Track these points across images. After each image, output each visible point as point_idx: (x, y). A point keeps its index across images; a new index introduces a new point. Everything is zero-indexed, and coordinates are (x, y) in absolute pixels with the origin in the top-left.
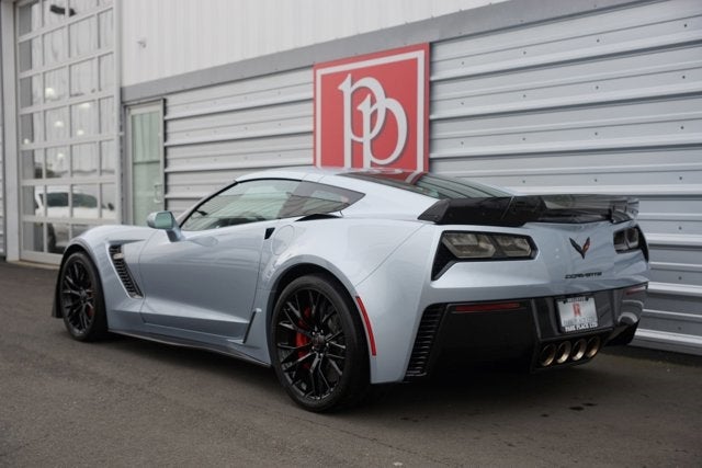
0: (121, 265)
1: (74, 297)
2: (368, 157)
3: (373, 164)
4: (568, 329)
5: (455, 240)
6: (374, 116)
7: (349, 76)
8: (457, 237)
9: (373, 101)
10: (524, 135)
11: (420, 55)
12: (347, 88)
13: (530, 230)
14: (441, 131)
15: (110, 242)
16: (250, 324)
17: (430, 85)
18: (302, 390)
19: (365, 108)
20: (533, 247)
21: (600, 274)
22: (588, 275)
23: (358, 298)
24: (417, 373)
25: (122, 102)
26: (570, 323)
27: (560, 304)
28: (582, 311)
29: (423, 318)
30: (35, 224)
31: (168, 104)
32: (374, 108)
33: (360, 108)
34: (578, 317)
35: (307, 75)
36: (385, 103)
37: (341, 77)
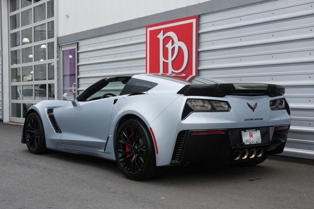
0: (52, 118)
1: (31, 134)
2: (170, 69)
3: (172, 72)
4: (246, 143)
5: (193, 103)
6: (173, 49)
7: (162, 31)
8: (195, 102)
9: (173, 43)
10: (240, 58)
11: (194, 21)
12: (161, 37)
13: (228, 99)
14: (203, 57)
15: (47, 108)
16: (107, 143)
17: (198, 35)
18: (128, 170)
19: (169, 46)
20: (229, 107)
21: (262, 119)
22: (256, 119)
23: (151, 128)
24: (176, 161)
25: (58, 44)
26: (247, 141)
27: (243, 132)
28: (253, 136)
29: (178, 137)
30: (17, 104)
31: (79, 45)
32: (173, 46)
33: (167, 46)
34: (251, 138)
35: (143, 31)
36: (178, 44)
37: (158, 31)
